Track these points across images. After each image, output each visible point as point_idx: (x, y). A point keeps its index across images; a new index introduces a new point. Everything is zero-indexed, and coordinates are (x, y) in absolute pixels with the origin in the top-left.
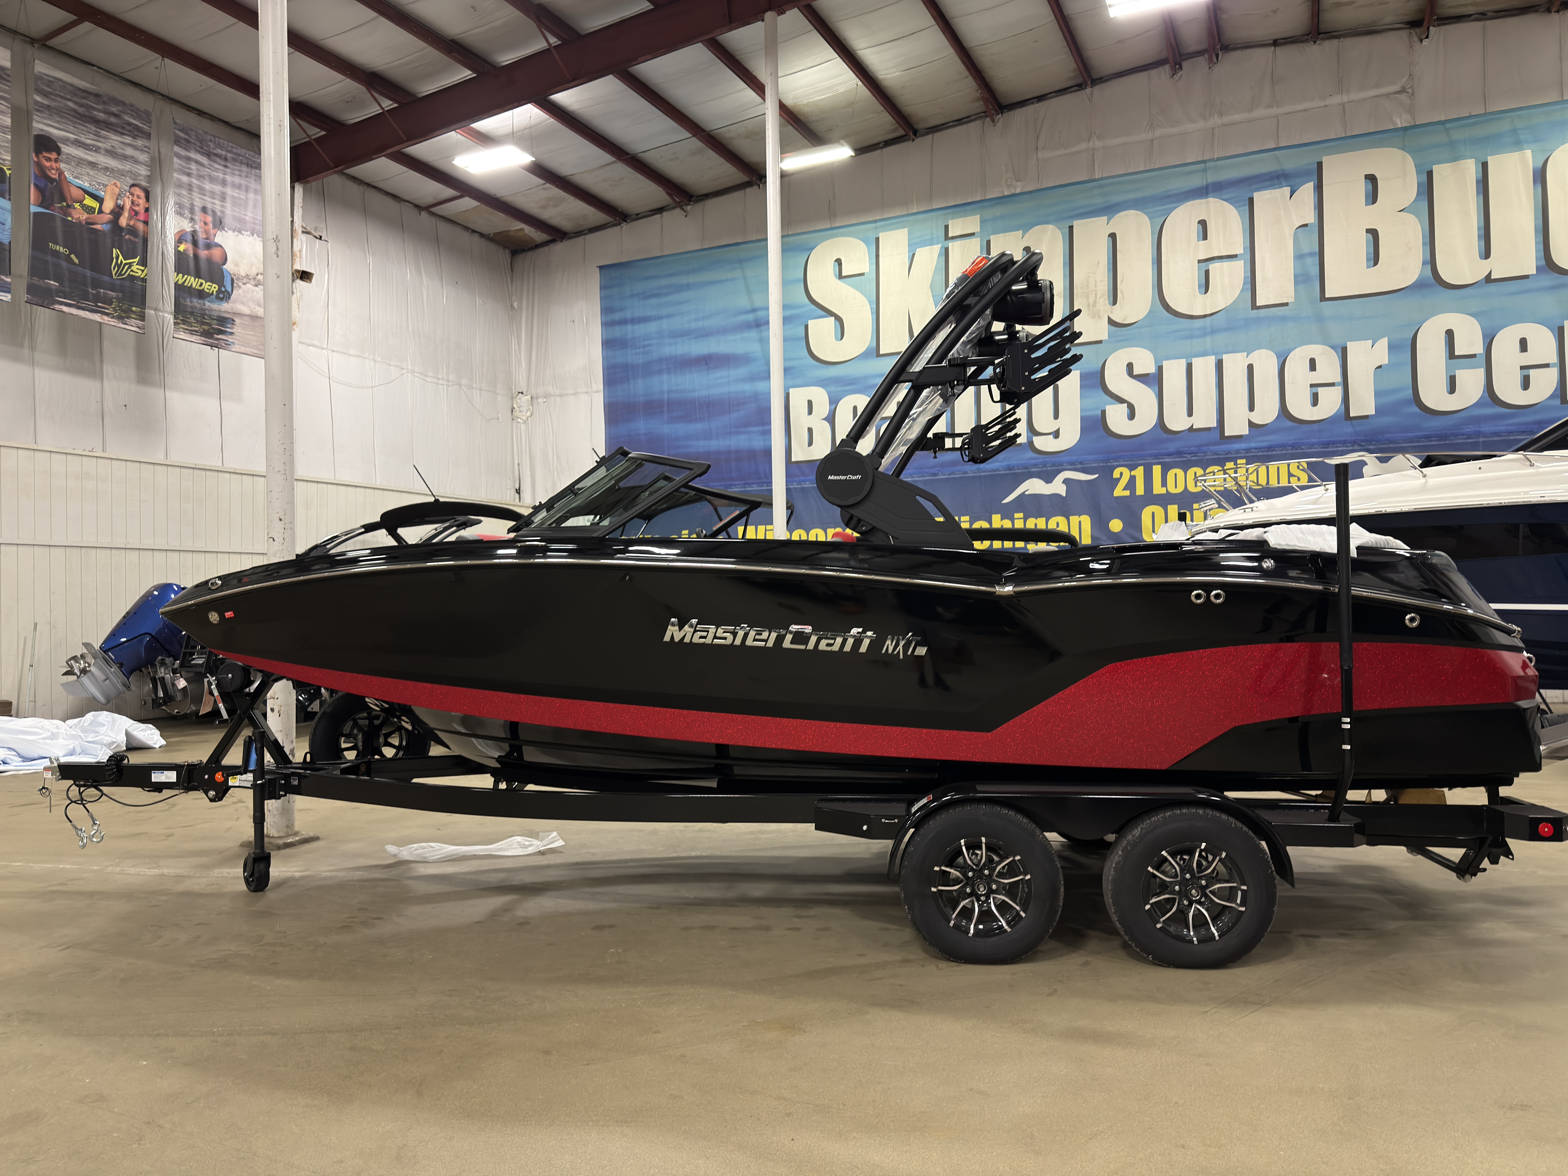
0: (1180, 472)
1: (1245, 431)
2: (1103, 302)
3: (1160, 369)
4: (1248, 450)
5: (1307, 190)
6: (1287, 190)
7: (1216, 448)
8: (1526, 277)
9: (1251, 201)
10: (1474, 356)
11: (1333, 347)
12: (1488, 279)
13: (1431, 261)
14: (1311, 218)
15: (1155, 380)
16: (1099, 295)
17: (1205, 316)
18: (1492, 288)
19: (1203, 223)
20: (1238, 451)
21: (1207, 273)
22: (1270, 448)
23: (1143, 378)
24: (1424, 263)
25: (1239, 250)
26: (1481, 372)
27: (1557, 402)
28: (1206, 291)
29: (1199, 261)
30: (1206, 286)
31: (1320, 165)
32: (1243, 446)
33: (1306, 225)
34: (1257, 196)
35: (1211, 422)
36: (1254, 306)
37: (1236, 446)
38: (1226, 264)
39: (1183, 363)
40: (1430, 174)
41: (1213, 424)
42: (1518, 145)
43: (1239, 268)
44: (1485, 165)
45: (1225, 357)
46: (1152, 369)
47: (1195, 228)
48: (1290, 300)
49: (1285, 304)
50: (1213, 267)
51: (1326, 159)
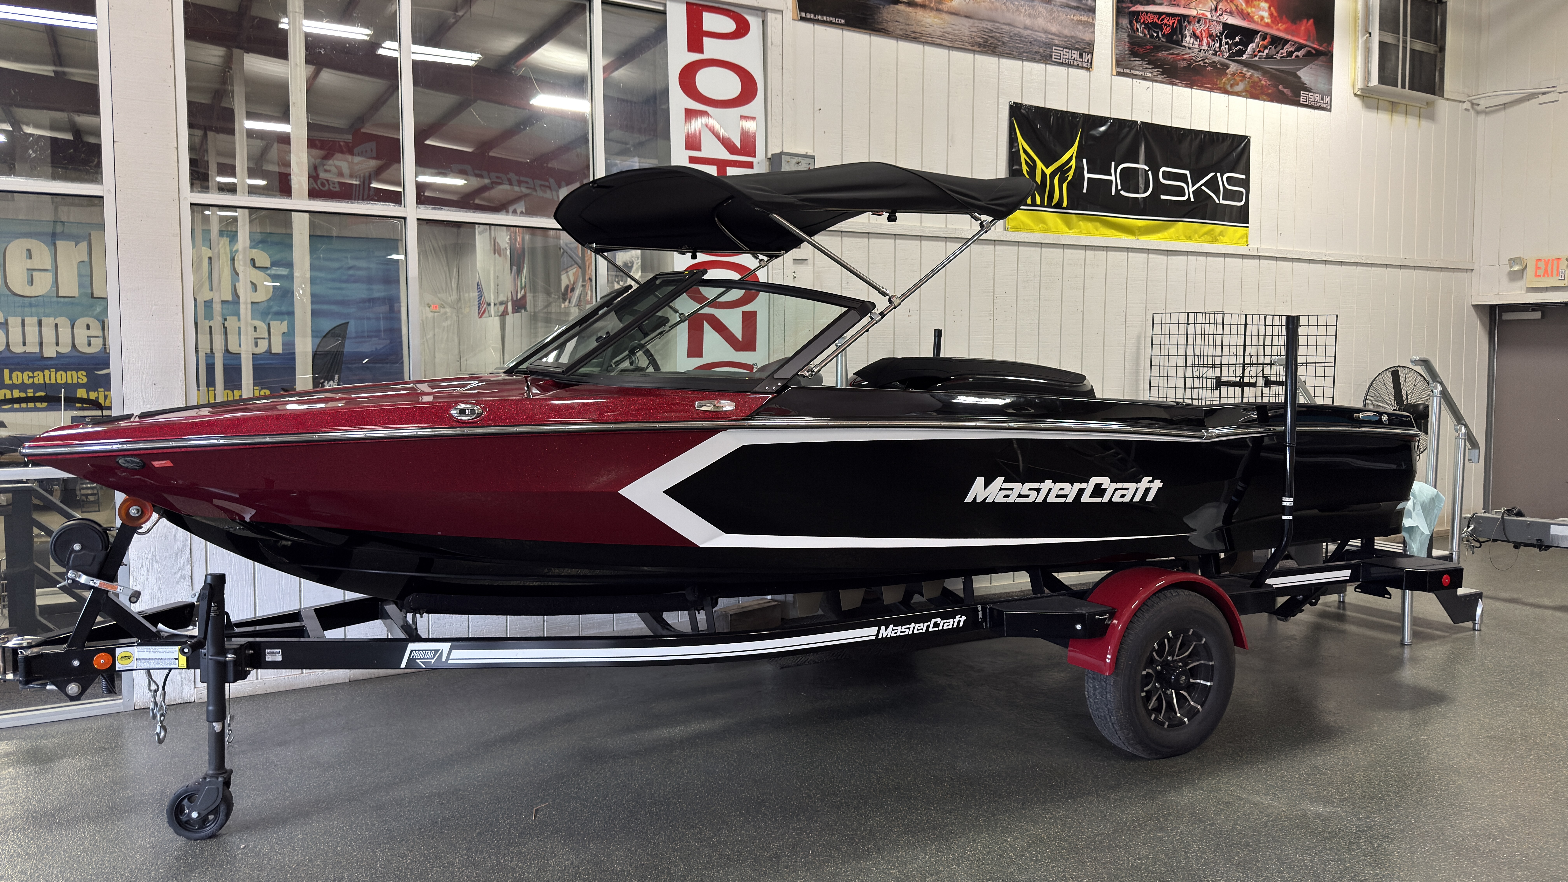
0: (19, 374)
1: (54, 355)
3: (7, 320)
4: (56, 364)
5: (84, 245)
6: (74, 243)
7: (39, 363)
9: (55, 245)
11: (98, 320)
14: (86, 258)
17: (30, 297)
19: (29, 251)
20: (50, 365)
21: (32, 276)
22: (67, 364)
25: (49, 267)
28: (32, 285)
29: (28, 269)
30: (31, 283)
31: (90, 234)
32: (54, 362)
33: (83, 262)
34: (58, 243)
35: (36, 350)
36: (57, 296)
37: (49, 362)
38: (43, 273)
39: (19, 318)
43: (49, 276)
45: (43, 319)
47: (24, 252)
48: (77, 295)
49: (74, 297)
50: (35, 274)
51: (92, 233)
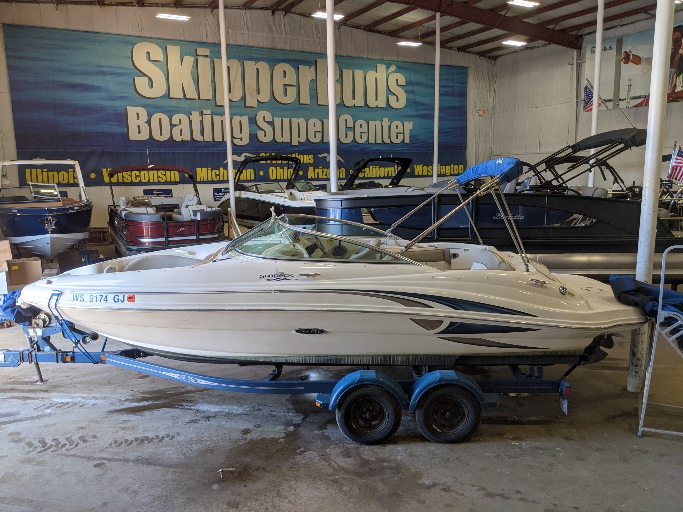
1: (297, 144)
2: (255, 93)
3: (273, 120)
5: (313, 68)
6: (307, 67)
7: (290, 149)
8: (362, 107)
9: (298, 67)
10: (351, 128)
11: (320, 120)
12: (354, 106)
13: (342, 98)
14: (314, 78)
15: (272, 124)
16: (254, 90)
17: (286, 104)
18: (354, 109)
19: (285, 72)
20: (296, 151)
21: (286, 89)
22: (303, 150)
23: (268, 122)
24: (341, 98)
25: (295, 83)
26: (353, 132)
27: (367, 143)
28: (286, 96)
29: (284, 85)
30: (286, 94)
32: (297, 149)
33: (313, 80)
34: (300, 66)
36: (300, 104)
37: (295, 149)
38: (291, 88)
39: (280, 119)
40: (342, 71)
41: (289, 141)
42: (361, 68)
43: (295, 90)
44: (354, 72)
45: (292, 119)
46: (271, 120)
47: (282, 73)
48: (309, 103)
49: (308, 104)
50: (288, 88)
51: (317, 60)
